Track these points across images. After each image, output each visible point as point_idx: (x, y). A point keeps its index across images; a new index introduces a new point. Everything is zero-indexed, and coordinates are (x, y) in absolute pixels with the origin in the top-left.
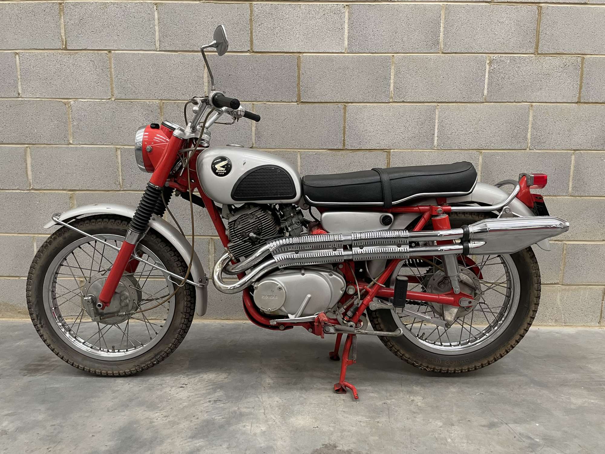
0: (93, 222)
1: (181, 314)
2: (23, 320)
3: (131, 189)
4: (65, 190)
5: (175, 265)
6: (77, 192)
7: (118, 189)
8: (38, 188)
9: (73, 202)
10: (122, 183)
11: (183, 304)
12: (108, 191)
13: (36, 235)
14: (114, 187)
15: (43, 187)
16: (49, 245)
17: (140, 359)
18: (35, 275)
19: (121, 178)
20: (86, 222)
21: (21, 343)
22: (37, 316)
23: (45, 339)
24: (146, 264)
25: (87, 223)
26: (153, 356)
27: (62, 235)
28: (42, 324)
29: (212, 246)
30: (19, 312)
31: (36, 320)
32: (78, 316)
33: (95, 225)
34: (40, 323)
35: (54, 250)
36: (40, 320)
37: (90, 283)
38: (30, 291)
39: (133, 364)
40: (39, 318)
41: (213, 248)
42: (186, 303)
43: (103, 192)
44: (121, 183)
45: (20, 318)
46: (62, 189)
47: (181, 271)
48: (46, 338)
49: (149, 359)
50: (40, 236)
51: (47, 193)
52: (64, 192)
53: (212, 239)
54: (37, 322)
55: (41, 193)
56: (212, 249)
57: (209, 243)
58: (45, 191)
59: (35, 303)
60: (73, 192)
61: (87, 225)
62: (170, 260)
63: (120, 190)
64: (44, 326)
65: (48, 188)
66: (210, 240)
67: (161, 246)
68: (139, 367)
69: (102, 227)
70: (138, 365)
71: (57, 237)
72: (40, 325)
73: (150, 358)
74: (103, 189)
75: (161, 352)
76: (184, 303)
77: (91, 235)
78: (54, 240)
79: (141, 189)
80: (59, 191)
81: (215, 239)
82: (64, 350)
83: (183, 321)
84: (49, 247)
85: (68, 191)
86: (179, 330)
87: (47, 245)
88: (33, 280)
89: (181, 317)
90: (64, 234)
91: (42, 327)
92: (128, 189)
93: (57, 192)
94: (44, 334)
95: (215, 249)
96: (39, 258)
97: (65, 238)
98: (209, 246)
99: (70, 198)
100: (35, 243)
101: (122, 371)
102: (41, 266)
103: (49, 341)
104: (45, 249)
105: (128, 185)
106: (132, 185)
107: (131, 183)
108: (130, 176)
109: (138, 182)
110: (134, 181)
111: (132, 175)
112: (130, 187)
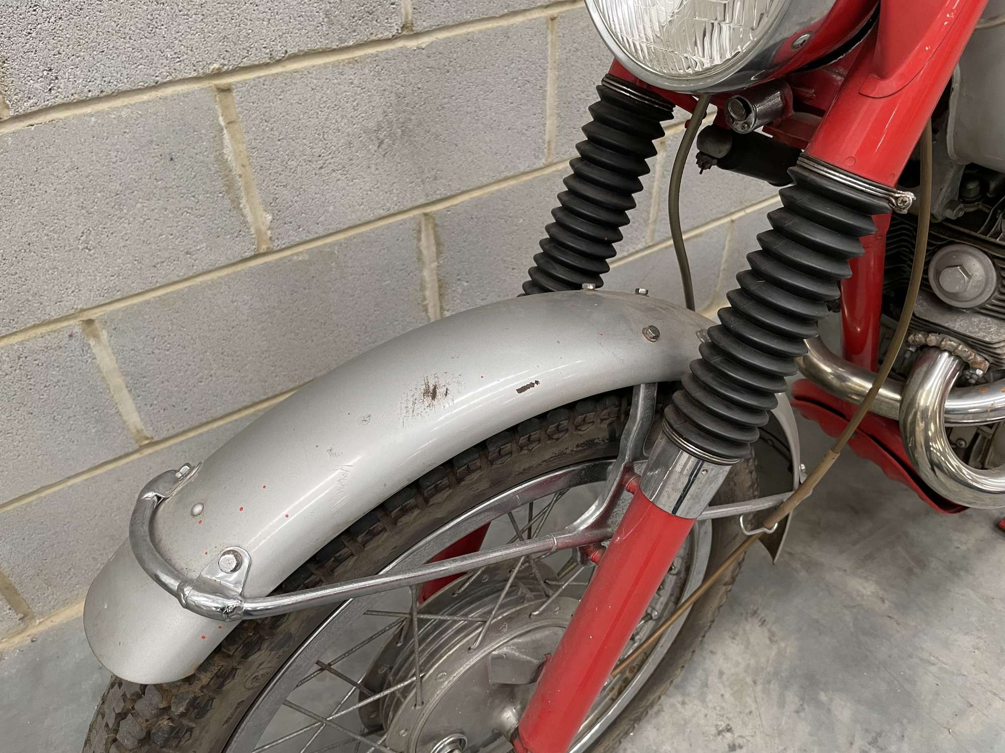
3: (59, 101)
29: (428, 236)
41: (433, 241)
53: (426, 215)
56: (428, 247)
57: (419, 232)
66: (423, 222)
79: (108, 91)
81: (436, 213)
92: (42, 105)
95: (438, 244)
98: (419, 240)
105: (37, 85)
106: (57, 78)
107: (50, 70)
108: (34, 35)
109: (82, 54)
110: (59, 53)
111: (39, 26)
112: (50, 89)
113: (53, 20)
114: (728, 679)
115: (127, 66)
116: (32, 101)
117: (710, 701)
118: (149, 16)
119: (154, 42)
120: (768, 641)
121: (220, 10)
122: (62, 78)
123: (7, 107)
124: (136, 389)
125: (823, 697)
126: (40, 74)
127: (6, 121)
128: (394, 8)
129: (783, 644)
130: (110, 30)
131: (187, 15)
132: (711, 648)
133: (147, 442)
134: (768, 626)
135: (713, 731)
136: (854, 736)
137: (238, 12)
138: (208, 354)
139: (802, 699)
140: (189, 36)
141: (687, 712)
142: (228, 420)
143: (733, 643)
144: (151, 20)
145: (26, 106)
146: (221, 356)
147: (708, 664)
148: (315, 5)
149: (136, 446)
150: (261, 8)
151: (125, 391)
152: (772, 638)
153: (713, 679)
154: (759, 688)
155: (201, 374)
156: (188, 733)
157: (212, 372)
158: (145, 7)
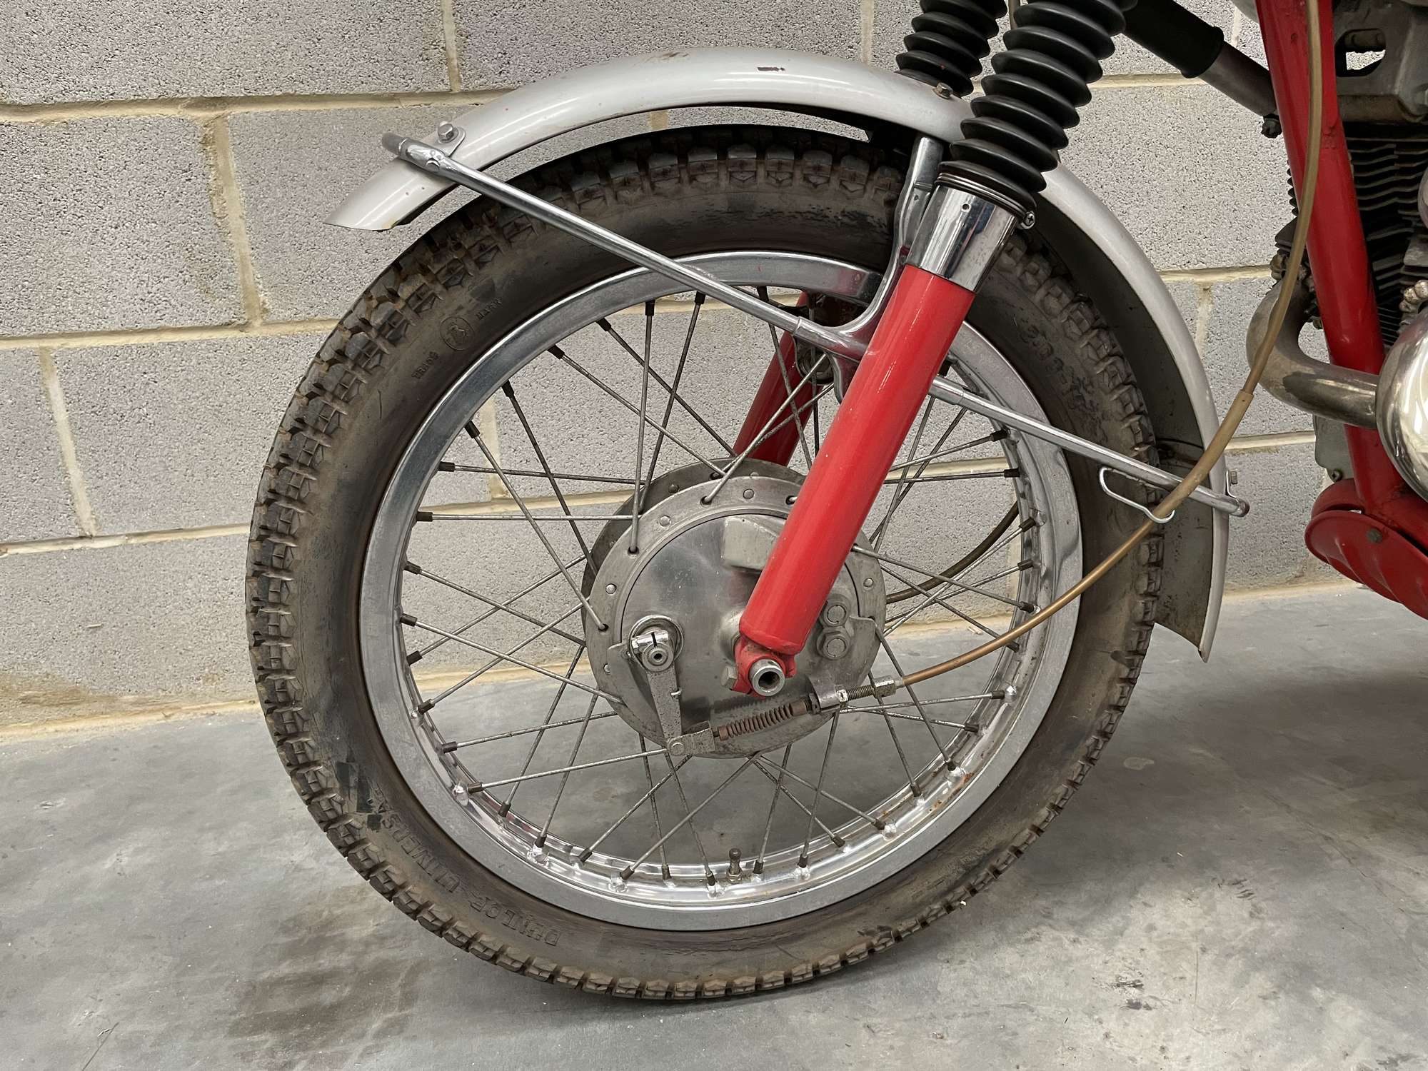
0: (665, 173)
1: (1113, 663)
2: (51, 728)
4: (172, 102)
5: (1117, 408)
6: (238, 110)
7: (442, 87)
8: (29, 98)
9: (221, 164)
10: (460, 57)
11: (1126, 608)
12: (393, 97)
13: (56, 344)
14: (421, 78)
15: (54, 90)
16: (381, 344)
17: (893, 896)
18: (309, 543)
19: (450, 27)
20: (617, 176)
21: (125, 860)
22: (343, 772)
23: (398, 880)
24: (965, 408)
25: (626, 183)
26: (955, 877)
27: (466, 273)
28: (376, 810)
30: (25, 701)
31: (335, 795)
32: (542, 730)
33: (678, 192)
34: (364, 806)
35: (418, 374)
36: (363, 788)
37: (636, 551)
38: (287, 639)
39: (859, 926)
40: (353, 780)
42: (1140, 603)
43: (368, 105)
44: (453, 55)
45: (35, 725)
46: (155, 95)
47: (1140, 439)
48: (404, 874)
49: (935, 891)
50: (74, 343)
51: (83, 126)
52: (170, 112)
54: (341, 804)
55: (47, 124)
58: (68, 116)
59: (323, 704)
60: (213, 114)
61: (625, 194)
62: (1091, 384)
63: (447, 94)
64: (385, 817)
65: (83, 96)
67: (1053, 303)
68: (888, 936)
69: (720, 202)
70: (881, 929)
71: (438, 288)
72: (365, 816)
73: (944, 886)
74: (365, 89)
75: (997, 850)
76: (1133, 605)
77: (672, 257)
78: (418, 311)
80: (145, 112)
82: (506, 920)
83: (1118, 696)
84: (386, 363)
85: (189, 106)
86: (1090, 741)
87: (369, 350)
88: (296, 571)
89: (1108, 674)
90: (480, 264)
91: (374, 823)
92: (491, 85)
93: (130, 112)
94: (390, 856)
96: (329, 435)
97: (487, 293)
99: (205, 142)
100: (57, 383)
101: (804, 966)
102: (342, 484)
103: (416, 890)
104: (359, 375)
105: (490, 66)
106: (509, 63)
107: (505, 54)
108: (498, 17)
109: (536, 43)
110: (516, 39)
111: (505, 10)
112: (501, 73)
113: (517, 6)
114: (1159, 937)
115: (573, 63)
116: (482, 80)
117: (1121, 950)
118: (603, 19)
119: (602, 45)
120: (1246, 915)
121: (670, 24)
122: (513, 64)
123: (460, 81)
124: (504, 423)
125: (1317, 993)
126: (495, 56)
127: (455, 94)
128: (852, 52)
129: (1271, 924)
130: (565, 26)
131: (638, 24)
132: (1147, 899)
133: (500, 496)
134: (1254, 901)
135: (1112, 980)
136: (1354, 1048)
137: (688, 29)
138: (585, 407)
139: (1280, 987)
140: (636, 46)
141: (1078, 951)
142: (591, 502)
143: (1185, 903)
144: (604, 23)
145: (475, 83)
146: (598, 415)
147: (1134, 913)
148: (766, 35)
149: (488, 497)
150: (710, 29)
151: (494, 423)
152: (1255, 913)
153: (1135, 931)
154: (1208, 957)
155: (572, 430)
156: (378, 356)
157: (585, 431)
158: (601, 10)
